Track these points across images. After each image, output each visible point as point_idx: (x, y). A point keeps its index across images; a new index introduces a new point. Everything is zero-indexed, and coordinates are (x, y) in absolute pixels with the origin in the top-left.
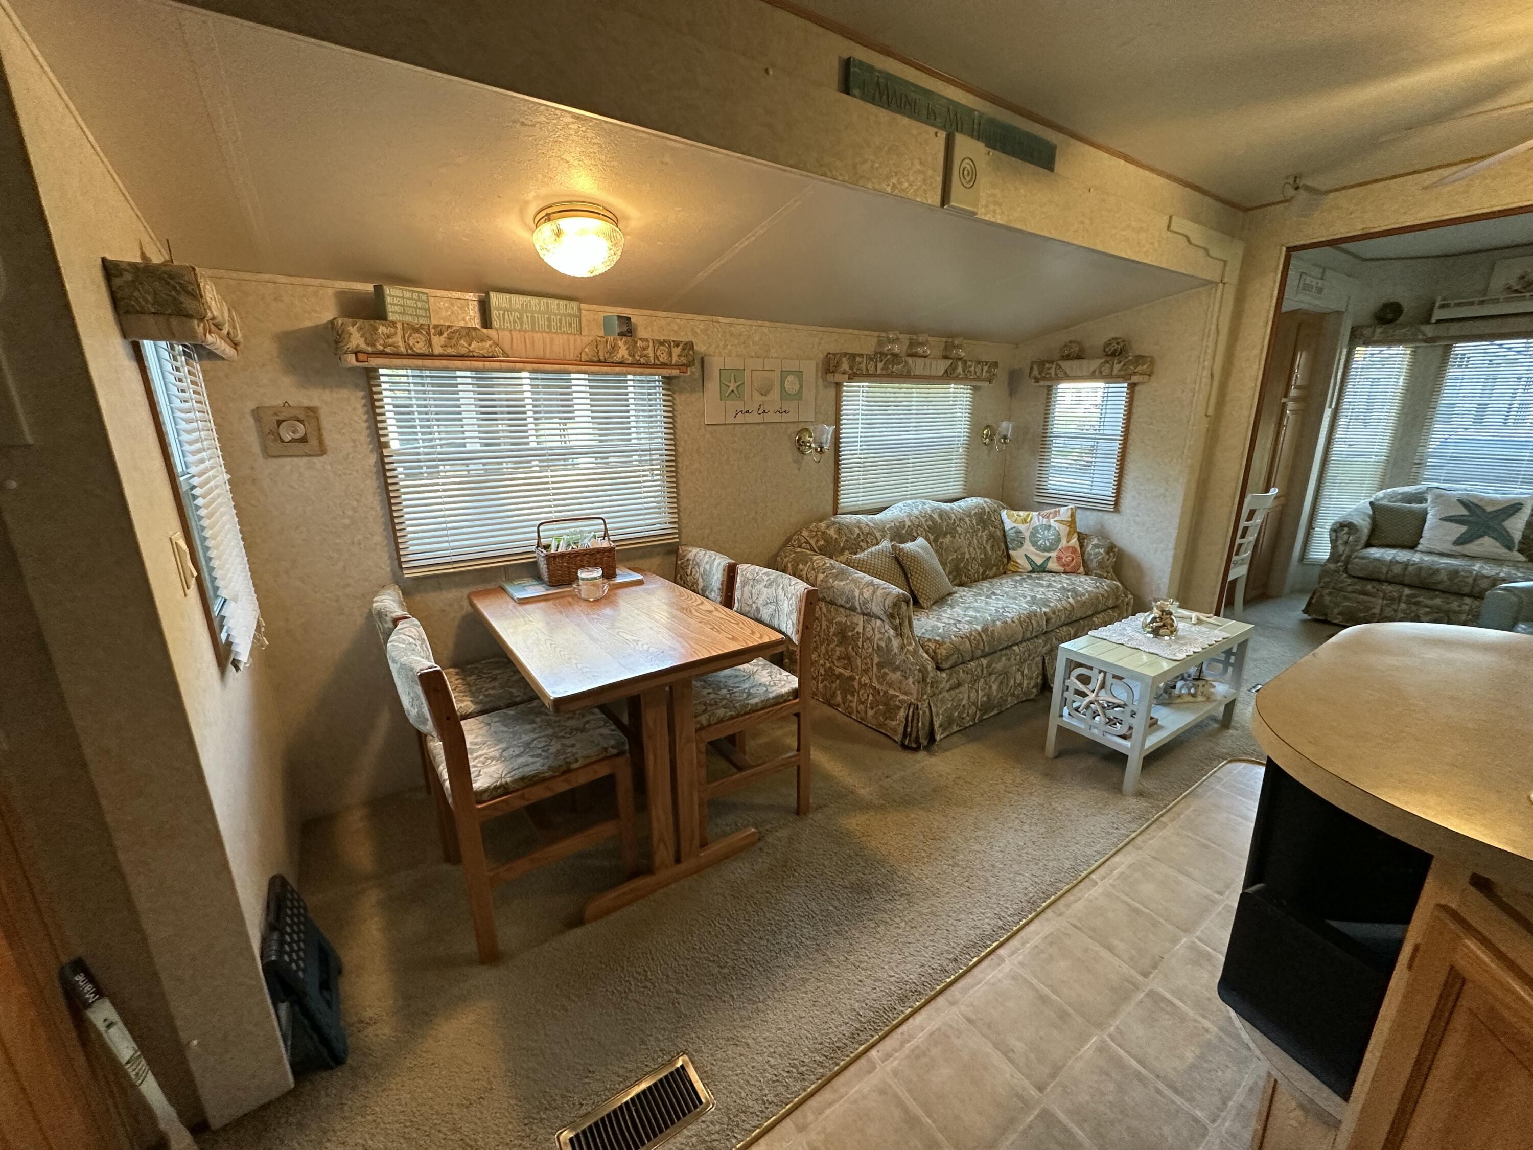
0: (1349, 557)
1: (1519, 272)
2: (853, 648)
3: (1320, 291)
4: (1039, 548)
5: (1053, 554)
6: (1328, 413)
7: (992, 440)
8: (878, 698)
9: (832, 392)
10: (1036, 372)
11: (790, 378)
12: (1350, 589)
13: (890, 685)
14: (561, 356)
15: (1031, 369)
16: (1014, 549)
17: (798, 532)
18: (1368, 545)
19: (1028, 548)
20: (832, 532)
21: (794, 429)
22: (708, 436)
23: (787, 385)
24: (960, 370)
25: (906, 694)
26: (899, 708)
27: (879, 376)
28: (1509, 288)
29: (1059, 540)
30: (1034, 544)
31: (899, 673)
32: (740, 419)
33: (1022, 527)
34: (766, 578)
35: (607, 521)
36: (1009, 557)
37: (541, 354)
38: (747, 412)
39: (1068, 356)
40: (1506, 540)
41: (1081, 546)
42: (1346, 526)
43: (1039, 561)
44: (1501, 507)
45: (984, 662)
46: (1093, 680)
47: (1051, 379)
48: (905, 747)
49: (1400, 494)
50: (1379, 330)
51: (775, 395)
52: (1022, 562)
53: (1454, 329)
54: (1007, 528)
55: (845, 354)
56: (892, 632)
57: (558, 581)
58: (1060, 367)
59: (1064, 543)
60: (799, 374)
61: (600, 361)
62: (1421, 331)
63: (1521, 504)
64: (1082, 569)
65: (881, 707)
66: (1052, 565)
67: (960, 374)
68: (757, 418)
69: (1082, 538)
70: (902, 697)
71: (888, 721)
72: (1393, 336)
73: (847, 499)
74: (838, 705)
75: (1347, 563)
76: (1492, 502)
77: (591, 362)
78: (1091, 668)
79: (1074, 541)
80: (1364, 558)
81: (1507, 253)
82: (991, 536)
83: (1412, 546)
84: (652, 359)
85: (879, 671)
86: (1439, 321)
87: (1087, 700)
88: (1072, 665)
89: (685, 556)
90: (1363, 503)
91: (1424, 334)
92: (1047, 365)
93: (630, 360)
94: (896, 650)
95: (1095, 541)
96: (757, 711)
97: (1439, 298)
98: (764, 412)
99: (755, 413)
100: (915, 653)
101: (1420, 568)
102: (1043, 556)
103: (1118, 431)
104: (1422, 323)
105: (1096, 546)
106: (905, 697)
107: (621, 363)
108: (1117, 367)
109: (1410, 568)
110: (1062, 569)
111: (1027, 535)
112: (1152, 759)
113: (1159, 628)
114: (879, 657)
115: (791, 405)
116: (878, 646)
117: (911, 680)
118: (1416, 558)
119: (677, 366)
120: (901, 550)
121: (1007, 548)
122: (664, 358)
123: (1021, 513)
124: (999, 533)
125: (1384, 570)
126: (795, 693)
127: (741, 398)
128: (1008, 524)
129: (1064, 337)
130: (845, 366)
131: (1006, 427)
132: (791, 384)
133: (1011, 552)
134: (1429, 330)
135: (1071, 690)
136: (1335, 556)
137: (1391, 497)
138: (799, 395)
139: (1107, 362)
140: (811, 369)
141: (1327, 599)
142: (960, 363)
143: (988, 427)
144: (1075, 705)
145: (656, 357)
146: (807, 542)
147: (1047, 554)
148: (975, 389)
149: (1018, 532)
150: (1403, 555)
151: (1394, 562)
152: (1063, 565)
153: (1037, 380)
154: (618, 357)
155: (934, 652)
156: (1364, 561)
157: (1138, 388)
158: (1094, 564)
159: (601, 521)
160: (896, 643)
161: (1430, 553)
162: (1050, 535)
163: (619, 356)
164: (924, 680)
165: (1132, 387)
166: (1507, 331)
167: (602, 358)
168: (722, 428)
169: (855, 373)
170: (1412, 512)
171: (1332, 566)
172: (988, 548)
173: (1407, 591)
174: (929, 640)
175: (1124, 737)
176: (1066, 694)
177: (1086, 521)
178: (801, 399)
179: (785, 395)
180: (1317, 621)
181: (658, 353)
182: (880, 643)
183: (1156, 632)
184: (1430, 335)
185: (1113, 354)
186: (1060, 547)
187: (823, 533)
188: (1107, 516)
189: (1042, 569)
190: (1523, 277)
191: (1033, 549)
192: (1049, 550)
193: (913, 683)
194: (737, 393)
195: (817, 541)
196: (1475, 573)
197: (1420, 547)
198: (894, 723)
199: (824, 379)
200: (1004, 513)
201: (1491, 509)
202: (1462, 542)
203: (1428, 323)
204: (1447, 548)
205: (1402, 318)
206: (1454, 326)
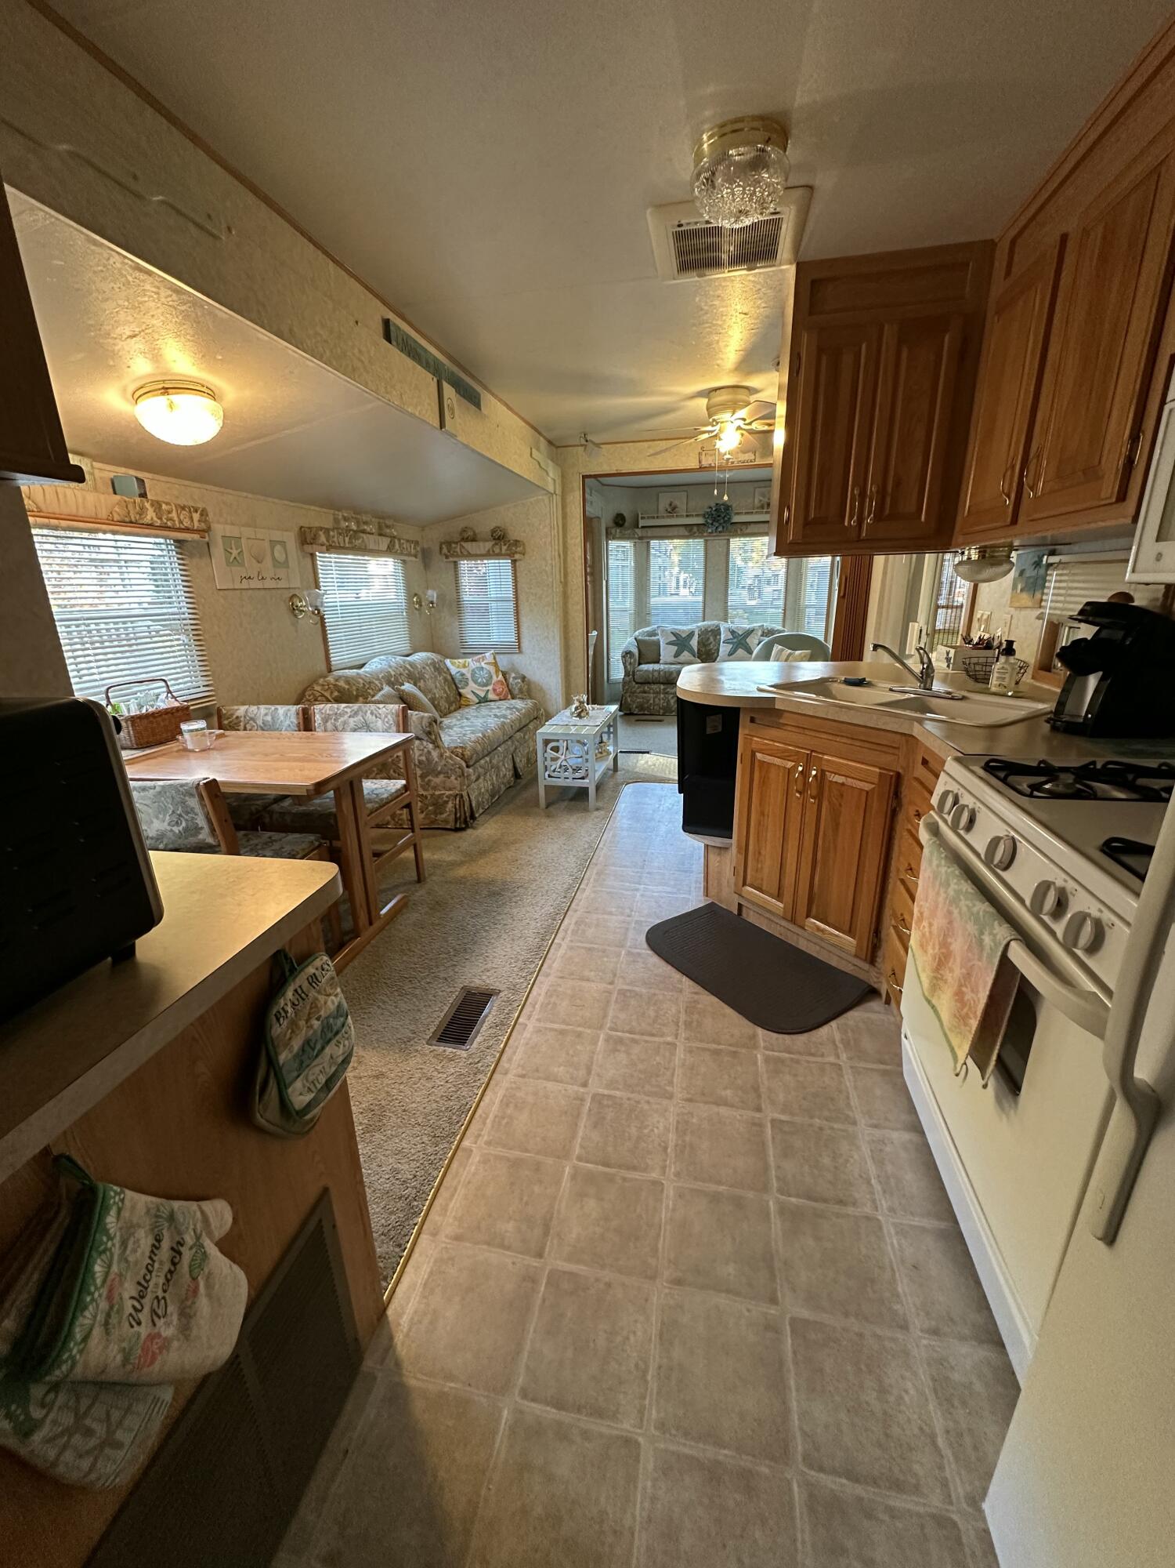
0: (634, 672)
1: (667, 502)
2: (394, 772)
3: (595, 505)
4: (479, 685)
5: (490, 688)
6: (604, 582)
7: (421, 605)
8: (427, 802)
9: (308, 560)
10: (445, 550)
11: (278, 548)
12: (638, 691)
13: (435, 788)
14: (93, 515)
15: (441, 548)
16: (463, 688)
17: (310, 686)
18: (640, 664)
19: (472, 685)
20: (342, 683)
21: (288, 594)
22: (222, 601)
23: (276, 554)
24: (397, 546)
25: (450, 789)
26: (447, 802)
27: (347, 548)
28: (666, 512)
29: (491, 677)
30: (475, 682)
31: (442, 776)
32: (245, 584)
33: (464, 671)
34: (349, 710)
35: (169, 683)
36: (460, 695)
37: (74, 512)
38: (250, 578)
39: (467, 538)
40: (691, 651)
41: (506, 680)
42: (627, 654)
43: (482, 695)
44: (686, 634)
45: (487, 759)
46: (561, 748)
47: (458, 556)
48: (457, 830)
49: (646, 632)
51: (268, 562)
52: (471, 696)
53: (650, 532)
54: (453, 673)
55: (321, 529)
56: (431, 746)
57: (147, 743)
58: (463, 547)
59: (495, 679)
60: (283, 543)
61: (131, 522)
62: (635, 532)
63: (694, 632)
64: (509, 697)
65: (430, 808)
66: (491, 696)
67: (397, 549)
68: (259, 585)
69: (504, 674)
70: (447, 793)
71: (439, 817)
72: (624, 535)
73: (336, 659)
74: (388, 823)
75: (634, 676)
76: (682, 632)
77: (122, 522)
78: (558, 741)
79: (501, 676)
80: (640, 672)
81: (663, 489)
82: (446, 680)
83: (658, 662)
84: (177, 522)
85: (423, 780)
86: (643, 527)
87: (559, 762)
88: (546, 742)
89: (232, 715)
90: (631, 639)
91: (637, 534)
92: (453, 545)
93: (158, 523)
94: (436, 759)
95: (513, 675)
96: (387, 803)
97: (639, 513)
98: (263, 578)
99: (256, 579)
100: (451, 758)
101: (665, 672)
102: (484, 690)
103: (511, 595)
104: (634, 528)
105: (515, 678)
106: (451, 792)
107: (151, 526)
108: (504, 548)
109: (660, 674)
110: (496, 698)
111: (469, 676)
112: (599, 787)
113: (580, 712)
114: (421, 769)
115: (281, 573)
116: (420, 762)
117: (453, 778)
118: (662, 667)
119: (198, 531)
120: (403, 691)
121: (457, 688)
122: (187, 523)
123: (460, 661)
124: (449, 678)
125: (651, 676)
126: (406, 788)
127: (242, 565)
128: (454, 670)
129: (461, 524)
130: (323, 538)
131: (432, 594)
132: (278, 552)
133: (461, 691)
135: (549, 759)
136: (627, 674)
137: (643, 634)
138: (285, 564)
139: (496, 544)
140: (291, 539)
141: (629, 700)
142: (396, 541)
143: (416, 595)
144: (552, 768)
145: (181, 522)
146: (323, 695)
147: (486, 688)
148: (404, 562)
149: (463, 675)
150: (656, 667)
151: (654, 671)
152: (498, 695)
153: (447, 557)
154: (148, 519)
155: (463, 755)
157: (517, 564)
158: (516, 692)
159: (163, 684)
160: (435, 754)
161: (666, 664)
162: (484, 673)
163: (149, 517)
164: (463, 775)
165: (514, 562)
167: (133, 520)
168: (231, 593)
169: (331, 545)
170: (653, 641)
171: (627, 679)
172: (446, 688)
173: (662, 687)
174: (456, 748)
175: (583, 778)
176: (546, 763)
177: (504, 662)
178: (288, 567)
179: (276, 563)
180: (626, 714)
181: (182, 517)
182: (420, 758)
183: (579, 716)
184: (640, 535)
185: (499, 538)
186: (492, 682)
187: (335, 685)
188: (515, 657)
189: (484, 700)
190: (670, 506)
191: (476, 686)
192: (486, 685)
193: (456, 779)
194: (237, 561)
195: (332, 693)
197: (661, 661)
198: (444, 816)
199: (303, 550)
200: (448, 662)
201: (684, 636)
202: (677, 655)
203: (638, 527)
204: (672, 659)
205: (626, 524)
206: (649, 530)
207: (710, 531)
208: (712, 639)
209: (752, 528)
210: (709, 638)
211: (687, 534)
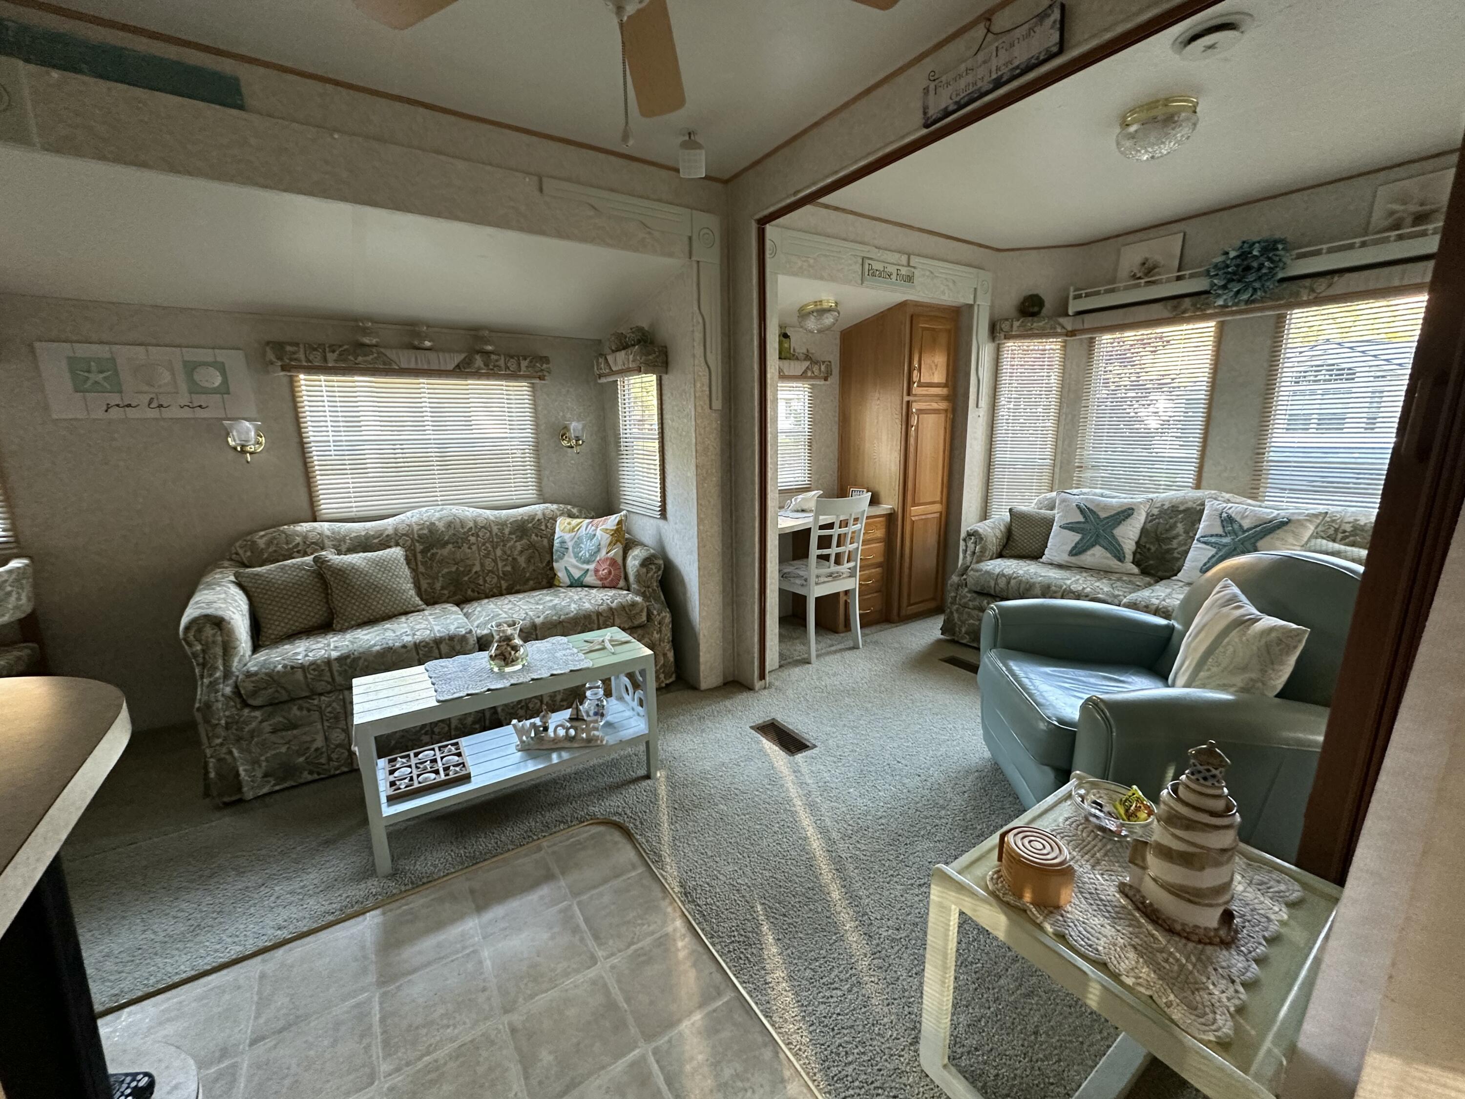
0: (968, 570)
1: (1138, 259)
3: (910, 279)
4: (579, 559)
5: (592, 567)
9: (282, 386)
12: (971, 605)
16: (557, 561)
18: (1000, 556)
19: (571, 559)
20: (262, 542)
28: (1134, 275)
29: (599, 551)
30: (576, 555)
33: (570, 537)
36: (551, 569)
40: (1118, 550)
41: (623, 557)
42: (972, 535)
43: (577, 575)
44: (1113, 513)
47: (605, 374)
49: (1047, 499)
50: (1016, 324)
52: (563, 575)
53: (1089, 321)
54: (555, 537)
58: (607, 361)
59: (604, 553)
62: (1060, 324)
63: (1133, 509)
64: (622, 583)
66: (590, 579)
67: (479, 368)
69: (625, 548)
72: (1031, 329)
76: (1105, 507)
79: (616, 550)
80: (977, 571)
81: (1130, 238)
82: (531, 546)
83: (1036, 555)
86: (1077, 313)
91: (1063, 327)
97: (1072, 289)
101: (1021, 582)
102: (583, 569)
104: (1060, 316)
109: (1013, 582)
110: (599, 583)
111: (570, 545)
121: (551, 560)
123: (574, 521)
124: (548, 544)
125: (992, 583)
127: (113, 390)
128: (558, 533)
133: (553, 564)
134: (1068, 323)
136: (962, 569)
141: (956, 616)
146: (237, 553)
147: (586, 567)
148: (533, 386)
149: (565, 542)
152: (601, 579)
156: (977, 574)
157: (667, 381)
161: (1050, 564)
162: (592, 545)
165: (663, 378)
166: (1131, 321)
170: (1044, 519)
172: (522, 560)
184: (1069, 329)
186: (598, 558)
189: (579, 583)
190: (1144, 264)
191: (574, 561)
192: (588, 562)
194: (106, 384)
195: (245, 552)
196: (1065, 587)
197: (1044, 558)
199: (266, 373)
200: (557, 520)
201: (1103, 515)
202: (1076, 551)
203: (1067, 315)
204: (1063, 557)
205: (1044, 311)
206: (1087, 317)
207: (1220, 302)
208: (1180, 528)
209: (1341, 284)
210: (1173, 527)
211: (1166, 314)
